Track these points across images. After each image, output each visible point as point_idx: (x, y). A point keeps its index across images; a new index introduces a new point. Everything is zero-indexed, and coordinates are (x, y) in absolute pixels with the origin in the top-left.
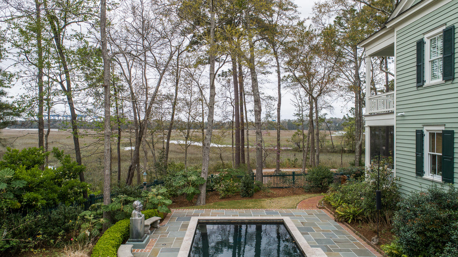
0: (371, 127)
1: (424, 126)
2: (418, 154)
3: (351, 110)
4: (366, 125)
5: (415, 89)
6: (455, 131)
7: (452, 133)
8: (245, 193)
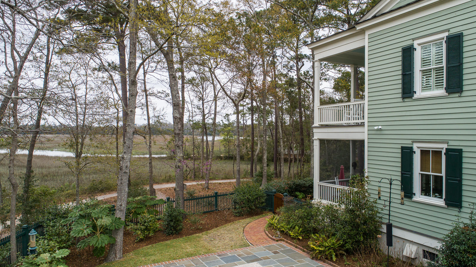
0: (324, 141)
1: (413, 142)
2: (405, 174)
4: (315, 137)
5: (401, 100)
6: (464, 149)
7: (460, 151)
8: (171, 230)
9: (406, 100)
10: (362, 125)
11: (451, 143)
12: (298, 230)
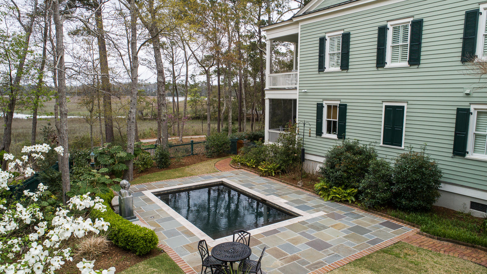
0: (272, 101)
1: (323, 100)
2: (318, 121)
4: (266, 98)
5: (317, 72)
6: (348, 104)
7: (346, 105)
8: (162, 165)
9: (320, 73)
10: (296, 88)
11: (342, 101)
12: (253, 162)
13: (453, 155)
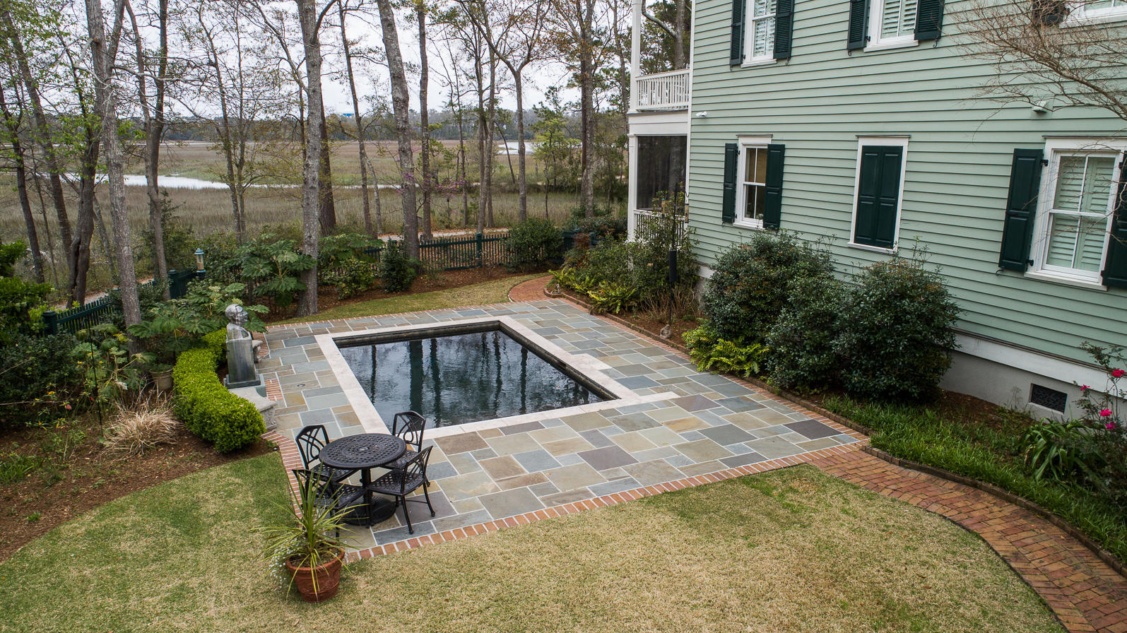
0: (641, 139)
1: (739, 136)
2: (727, 186)
3: (549, 92)
4: (631, 133)
5: (728, 69)
6: (788, 145)
7: (782, 148)
8: (394, 284)
9: (734, 69)
10: (685, 110)
11: (776, 136)
12: (589, 282)
13: (999, 269)
